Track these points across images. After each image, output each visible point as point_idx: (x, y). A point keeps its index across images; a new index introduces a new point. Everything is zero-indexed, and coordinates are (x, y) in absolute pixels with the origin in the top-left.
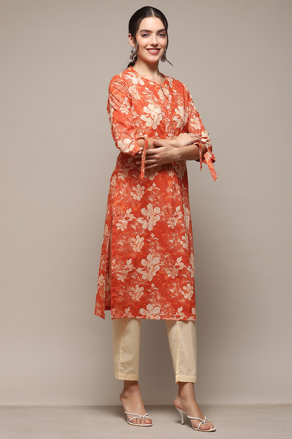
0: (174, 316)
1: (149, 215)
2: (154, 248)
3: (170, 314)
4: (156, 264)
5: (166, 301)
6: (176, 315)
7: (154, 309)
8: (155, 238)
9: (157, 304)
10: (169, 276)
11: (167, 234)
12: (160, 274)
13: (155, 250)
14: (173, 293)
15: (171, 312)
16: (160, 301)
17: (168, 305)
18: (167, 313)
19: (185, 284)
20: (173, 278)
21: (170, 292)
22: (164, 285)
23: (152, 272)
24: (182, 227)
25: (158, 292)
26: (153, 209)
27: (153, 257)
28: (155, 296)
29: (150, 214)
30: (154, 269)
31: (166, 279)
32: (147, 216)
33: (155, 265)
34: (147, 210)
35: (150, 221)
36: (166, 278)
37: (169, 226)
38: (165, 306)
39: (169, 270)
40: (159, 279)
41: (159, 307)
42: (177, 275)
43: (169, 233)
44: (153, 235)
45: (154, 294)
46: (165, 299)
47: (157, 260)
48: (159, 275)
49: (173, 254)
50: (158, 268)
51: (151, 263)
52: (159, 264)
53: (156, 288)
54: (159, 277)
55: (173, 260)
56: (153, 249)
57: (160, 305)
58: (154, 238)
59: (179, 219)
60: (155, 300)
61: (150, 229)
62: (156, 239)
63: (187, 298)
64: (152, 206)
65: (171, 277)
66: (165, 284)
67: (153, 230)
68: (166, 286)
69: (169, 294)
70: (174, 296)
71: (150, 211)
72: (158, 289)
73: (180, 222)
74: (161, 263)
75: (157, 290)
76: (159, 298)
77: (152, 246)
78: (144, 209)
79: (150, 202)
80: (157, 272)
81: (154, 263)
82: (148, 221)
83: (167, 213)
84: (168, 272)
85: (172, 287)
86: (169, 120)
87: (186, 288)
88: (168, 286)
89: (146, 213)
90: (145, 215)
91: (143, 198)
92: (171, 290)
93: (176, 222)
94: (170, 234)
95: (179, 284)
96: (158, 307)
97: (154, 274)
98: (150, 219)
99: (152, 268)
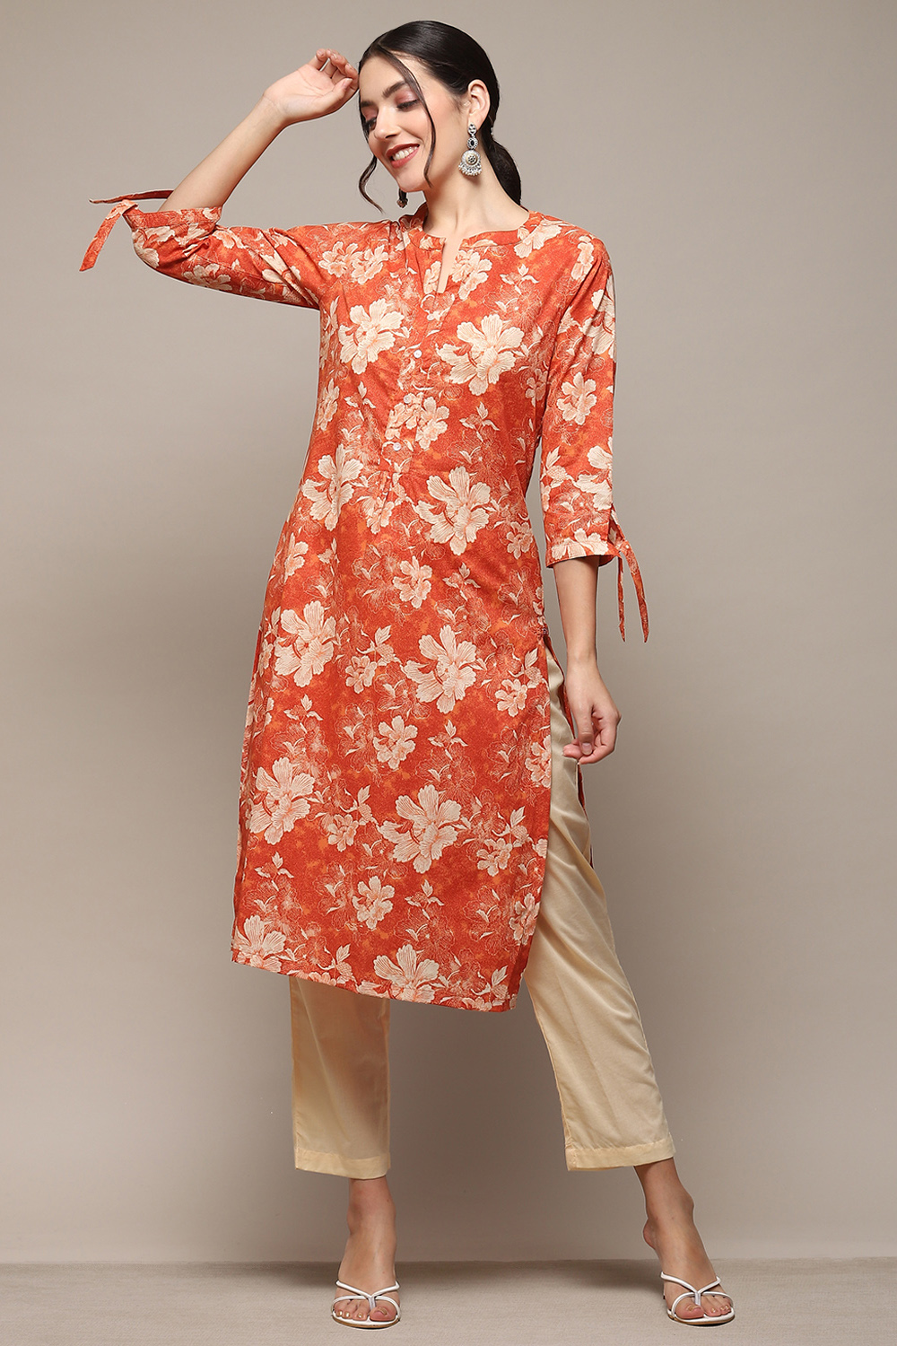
0: (325, 971)
1: (305, 635)
2: (303, 743)
3: (314, 961)
4: (301, 797)
5: (310, 917)
6: (330, 967)
7: (268, 935)
8: (313, 714)
9: (280, 923)
10: (332, 840)
11: (340, 707)
12: (306, 829)
13: (304, 750)
14: (333, 898)
15: (318, 954)
16: (291, 916)
17: (312, 933)
18: (304, 956)
19: (365, 877)
20: (341, 848)
21: (325, 893)
22: (310, 865)
23: (284, 817)
24: (387, 693)
25: (289, 886)
26: (325, 621)
27: (296, 773)
28: (279, 895)
29: (311, 635)
30: (290, 810)
31: (321, 849)
32: (297, 637)
33: (297, 798)
34: (303, 620)
35: (306, 656)
36: (322, 845)
37: (348, 682)
38: (303, 933)
39: (335, 822)
40: (299, 844)
41: (283, 933)
42: (351, 842)
43: (347, 702)
44: (306, 702)
45: (276, 887)
46: (307, 912)
47: (304, 784)
48: (303, 832)
49: (350, 772)
50: (304, 810)
51: (283, 788)
52: (309, 796)
53: (286, 872)
54: (301, 839)
55: (346, 792)
56: (301, 745)
57: (286, 928)
58: (308, 712)
59: (383, 667)
60: (276, 907)
61: (303, 680)
62: (315, 717)
63: (364, 922)
64: (322, 609)
65: (335, 846)
66: (316, 863)
67: (312, 686)
68: (316, 871)
69: (320, 898)
70: (335, 906)
71: (312, 625)
72: (290, 876)
73: (382, 677)
74: (315, 797)
75: (288, 878)
76: (288, 903)
77: (299, 735)
78: (292, 611)
79: (316, 595)
80: (299, 823)
81: (293, 792)
82: (298, 654)
83: (348, 640)
84: (331, 828)
85: (332, 877)
86: (418, 354)
87: (364, 890)
88: (323, 871)
89: (297, 625)
90: (294, 632)
91: (297, 577)
92: (329, 887)
93: (372, 674)
94: (349, 708)
95: (351, 872)
96: (280, 933)
97: (289, 826)
98: (310, 649)
99: (284, 802)
